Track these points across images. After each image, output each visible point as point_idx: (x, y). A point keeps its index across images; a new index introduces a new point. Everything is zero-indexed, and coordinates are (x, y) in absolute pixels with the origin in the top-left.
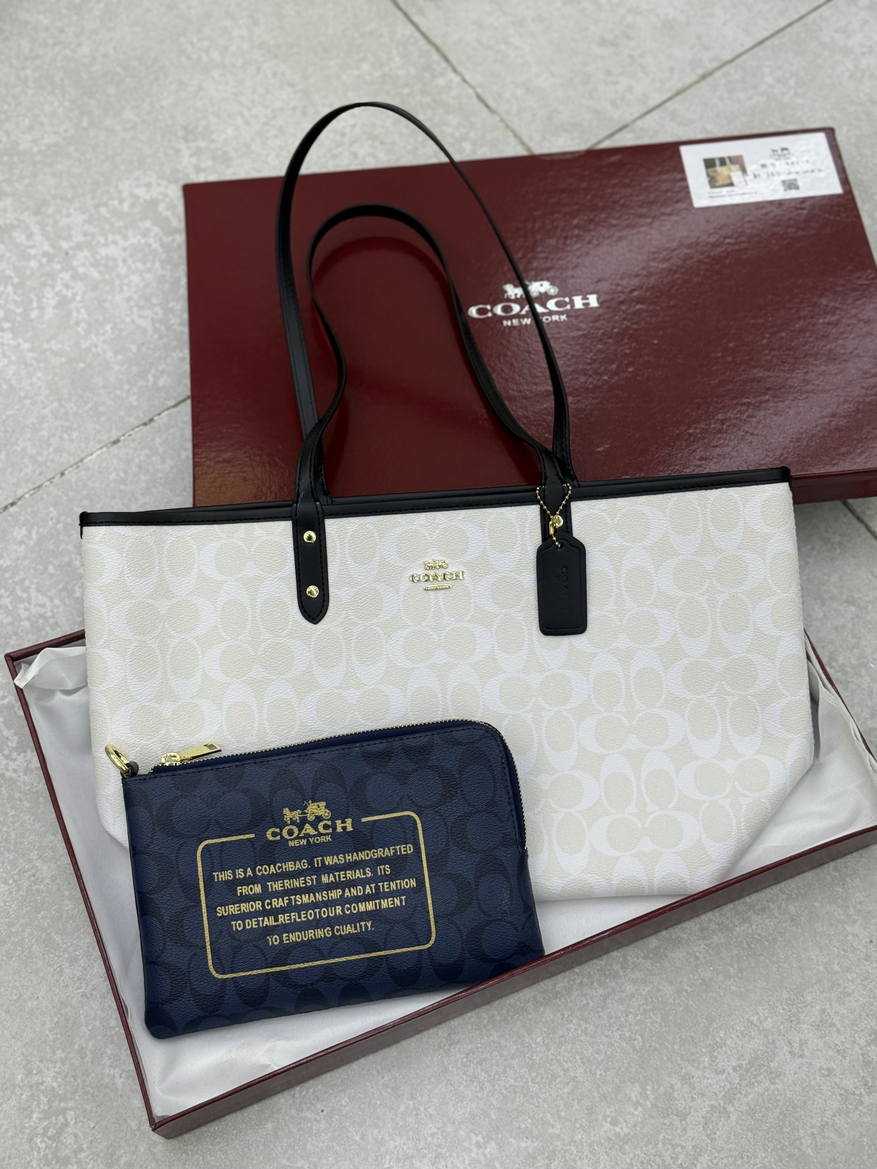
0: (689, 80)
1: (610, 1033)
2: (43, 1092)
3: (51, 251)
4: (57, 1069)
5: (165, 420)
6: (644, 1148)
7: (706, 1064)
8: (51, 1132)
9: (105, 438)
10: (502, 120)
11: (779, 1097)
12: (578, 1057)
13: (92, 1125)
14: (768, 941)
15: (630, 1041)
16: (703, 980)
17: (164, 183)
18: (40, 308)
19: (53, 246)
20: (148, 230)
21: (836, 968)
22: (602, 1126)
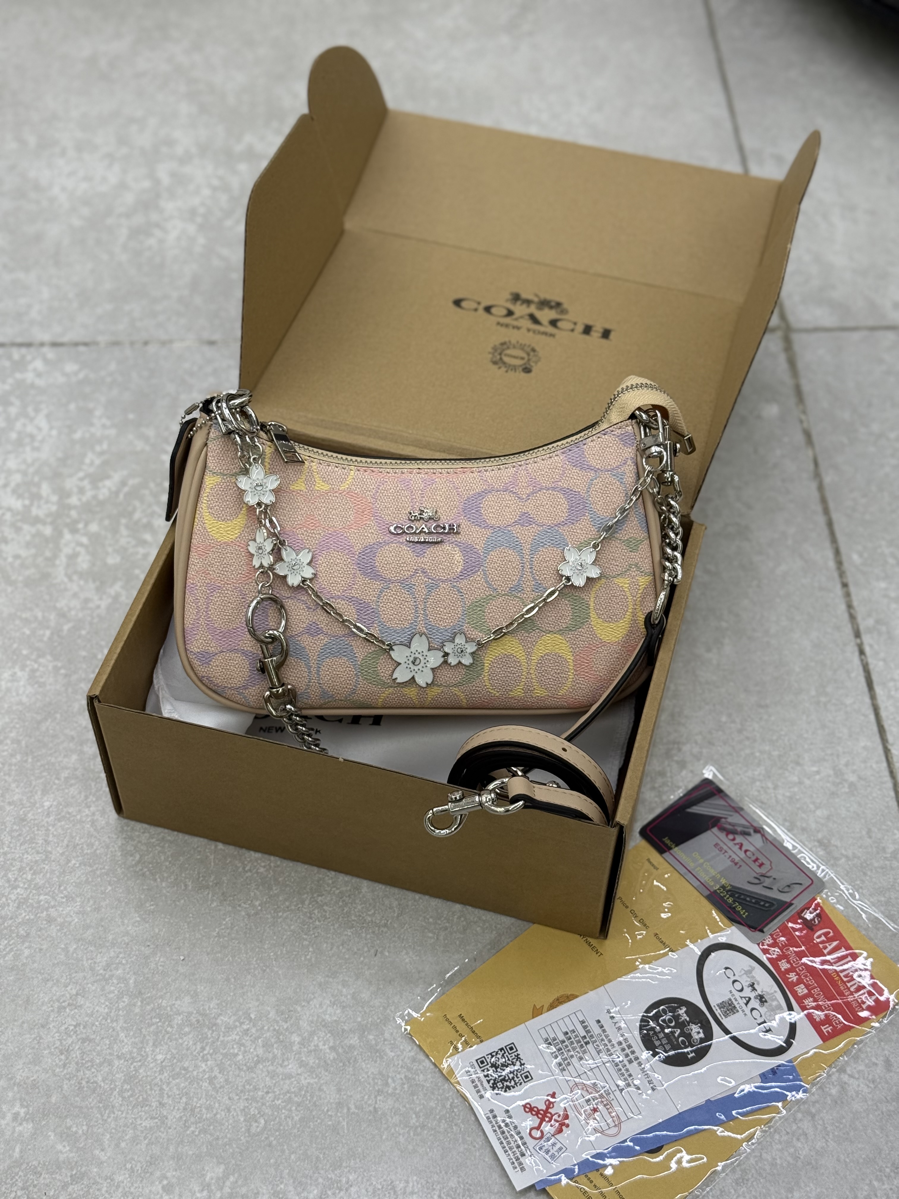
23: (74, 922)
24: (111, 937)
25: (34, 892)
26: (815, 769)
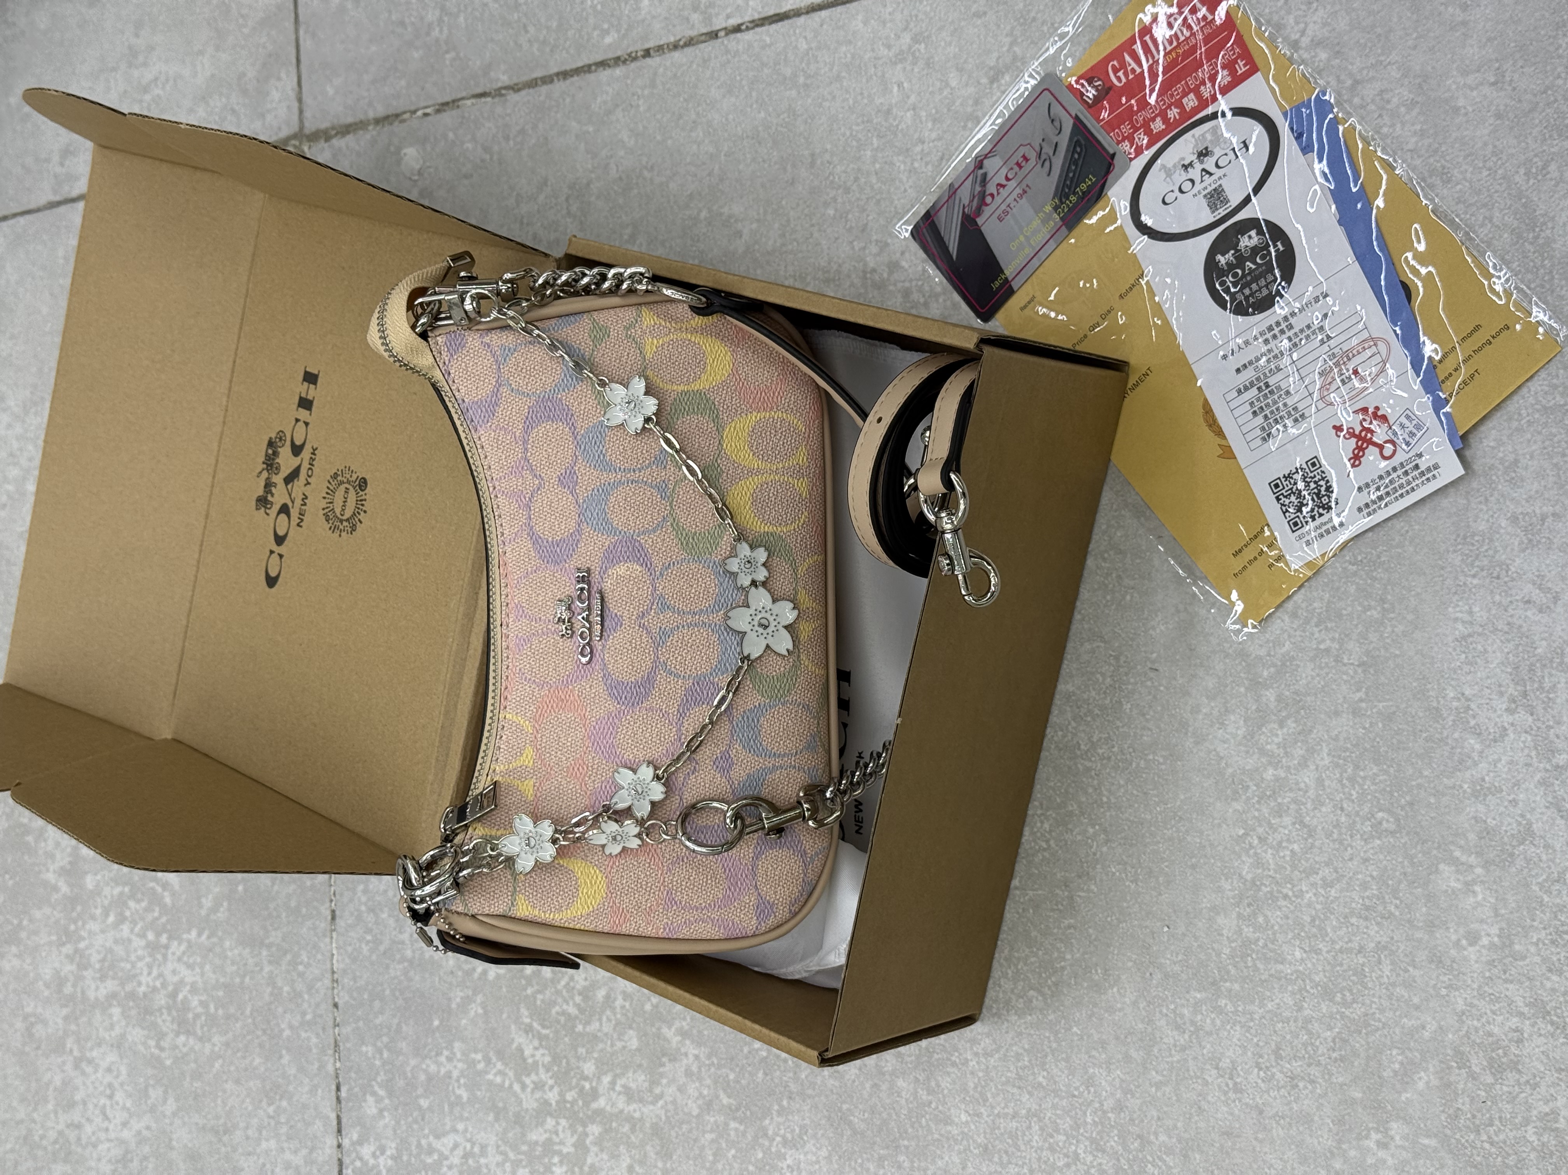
23: (1121, 1076)
24: (1140, 1026)
25: (1082, 1131)
26: (896, 89)
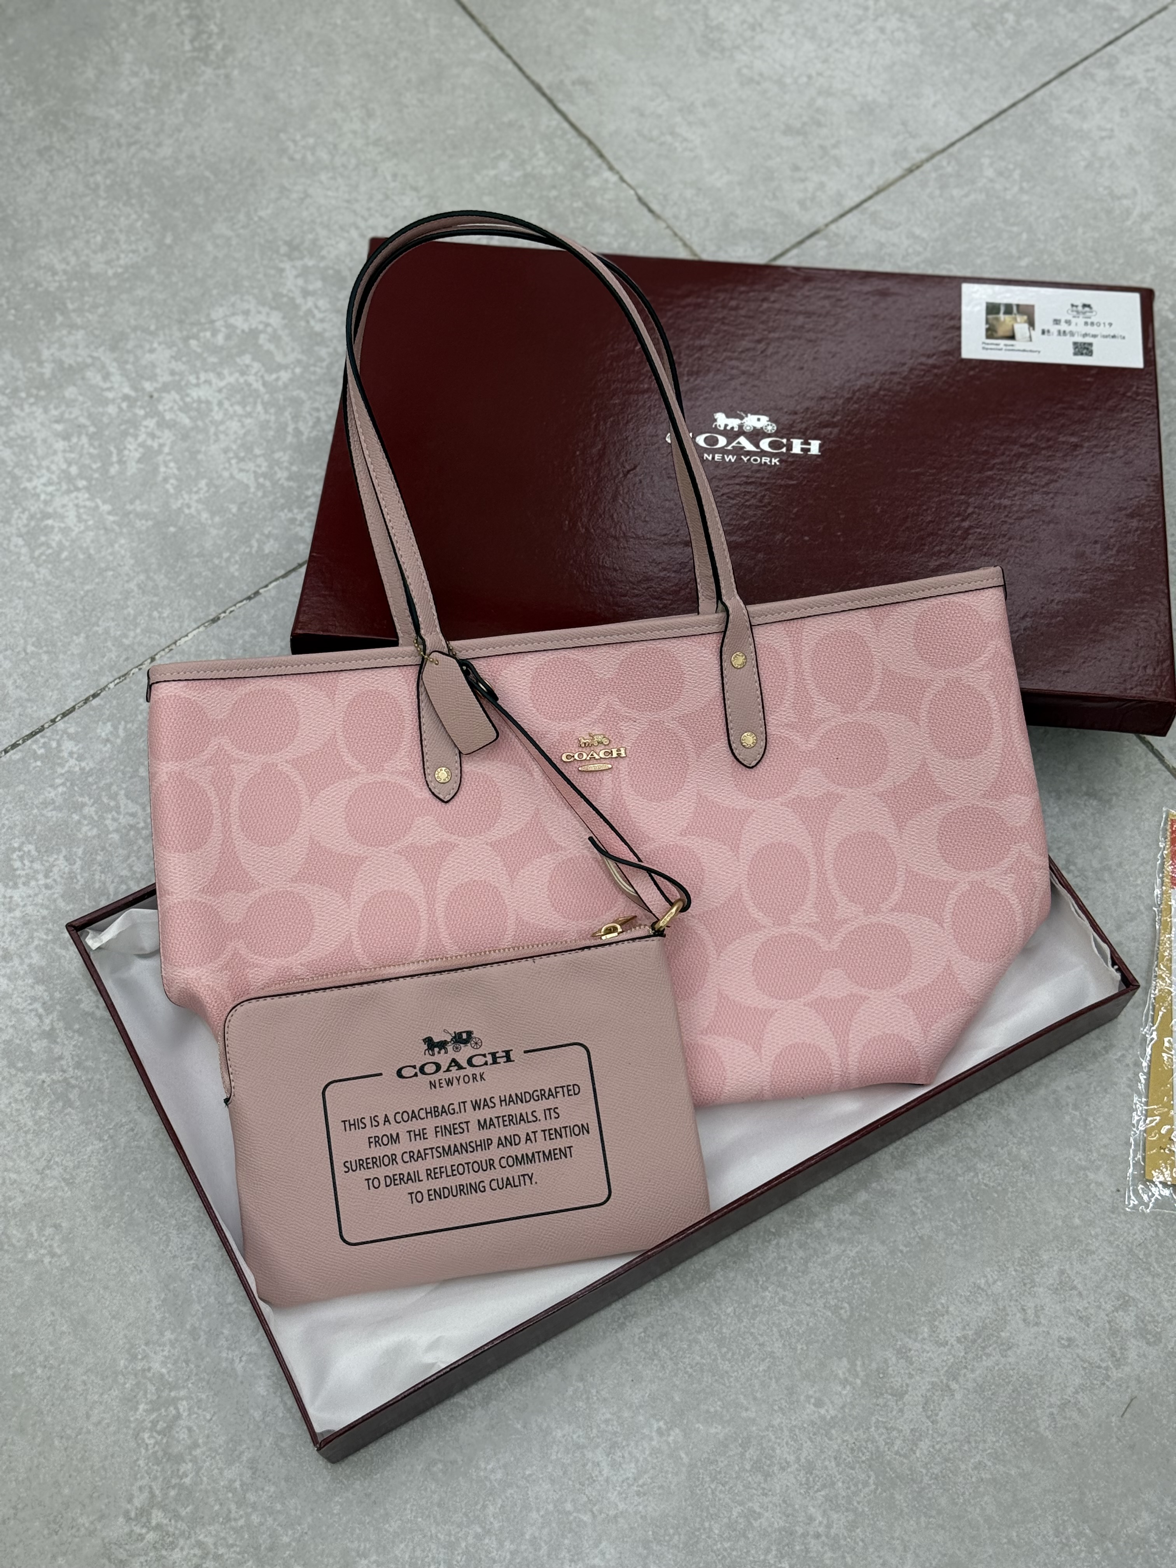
0: (892, 175)
1: (812, 1301)
2: (150, 1380)
3: (133, 394)
4: (166, 1353)
5: (273, 593)
6: (855, 1433)
7: (926, 1335)
8: (161, 1425)
9: (202, 615)
10: (668, 227)
11: (1011, 1372)
12: (775, 1329)
13: (208, 1417)
14: (996, 1192)
15: (836, 1310)
16: (921, 1238)
17: (265, 310)
18: (121, 462)
19: (135, 388)
20: (247, 366)
21: (1077, 1221)
22: (804, 1408)
